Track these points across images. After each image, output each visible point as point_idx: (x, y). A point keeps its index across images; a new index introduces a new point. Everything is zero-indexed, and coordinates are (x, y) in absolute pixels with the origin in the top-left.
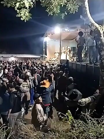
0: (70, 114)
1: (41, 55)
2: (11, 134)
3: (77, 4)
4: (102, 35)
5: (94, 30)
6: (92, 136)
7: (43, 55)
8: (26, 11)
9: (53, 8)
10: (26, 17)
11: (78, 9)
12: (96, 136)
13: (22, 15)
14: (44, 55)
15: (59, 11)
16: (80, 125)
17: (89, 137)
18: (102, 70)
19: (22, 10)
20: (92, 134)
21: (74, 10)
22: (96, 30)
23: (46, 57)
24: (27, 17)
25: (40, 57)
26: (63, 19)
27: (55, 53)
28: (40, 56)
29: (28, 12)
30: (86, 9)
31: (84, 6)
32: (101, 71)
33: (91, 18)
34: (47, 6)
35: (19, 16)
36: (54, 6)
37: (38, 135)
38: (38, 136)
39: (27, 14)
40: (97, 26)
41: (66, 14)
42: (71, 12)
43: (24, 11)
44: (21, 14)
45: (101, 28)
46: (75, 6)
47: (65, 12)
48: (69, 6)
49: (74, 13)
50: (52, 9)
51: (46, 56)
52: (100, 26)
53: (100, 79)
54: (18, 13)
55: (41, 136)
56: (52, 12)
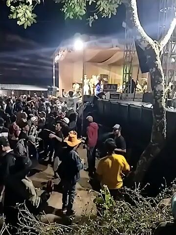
0: (107, 191)
1: (49, 87)
2: (3, 229)
3: (115, 2)
4: (158, 58)
5: (146, 48)
6: (145, 228)
7: (52, 87)
8: (27, 9)
9: (75, 7)
10: (26, 20)
11: (116, 10)
12: (151, 228)
13: (19, 15)
14: (54, 87)
15: (85, 12)
16: (123, 210)
17: (138, 229)
18: (157, 116)
19: (20, 7)
20: (144, 224)
21: (110, 12)
22: (148, 49)
23: (58, 91)
24: (28, 20)
25: (47, 90)
26: (91, 26)
27: (73, 84)
28: (46, 88)
29: (30, 12)
30: (133, 12)
31: (129, 6)
32: (154, 117)
33: (140, 27)
34: (64, 3)
35: (14, 17)
36: (76, 3)
37: (53, 229)
38: (53, 232)
39: (29, 15)
40: (151, 41)
41: (97, 18)
42: (104, 15)
43: (24, 9)
44: (17, 13)
45: (157, 45)
46: (112, 6)
47: (95, 14)
48: (102, 5)
49: (110, 17)
50: (73, 7)
51: (58, 89)
52: (155, 41)
53: (153, 130)
54: (13, 11)
55: (58, 230)
56: (72, 13)
